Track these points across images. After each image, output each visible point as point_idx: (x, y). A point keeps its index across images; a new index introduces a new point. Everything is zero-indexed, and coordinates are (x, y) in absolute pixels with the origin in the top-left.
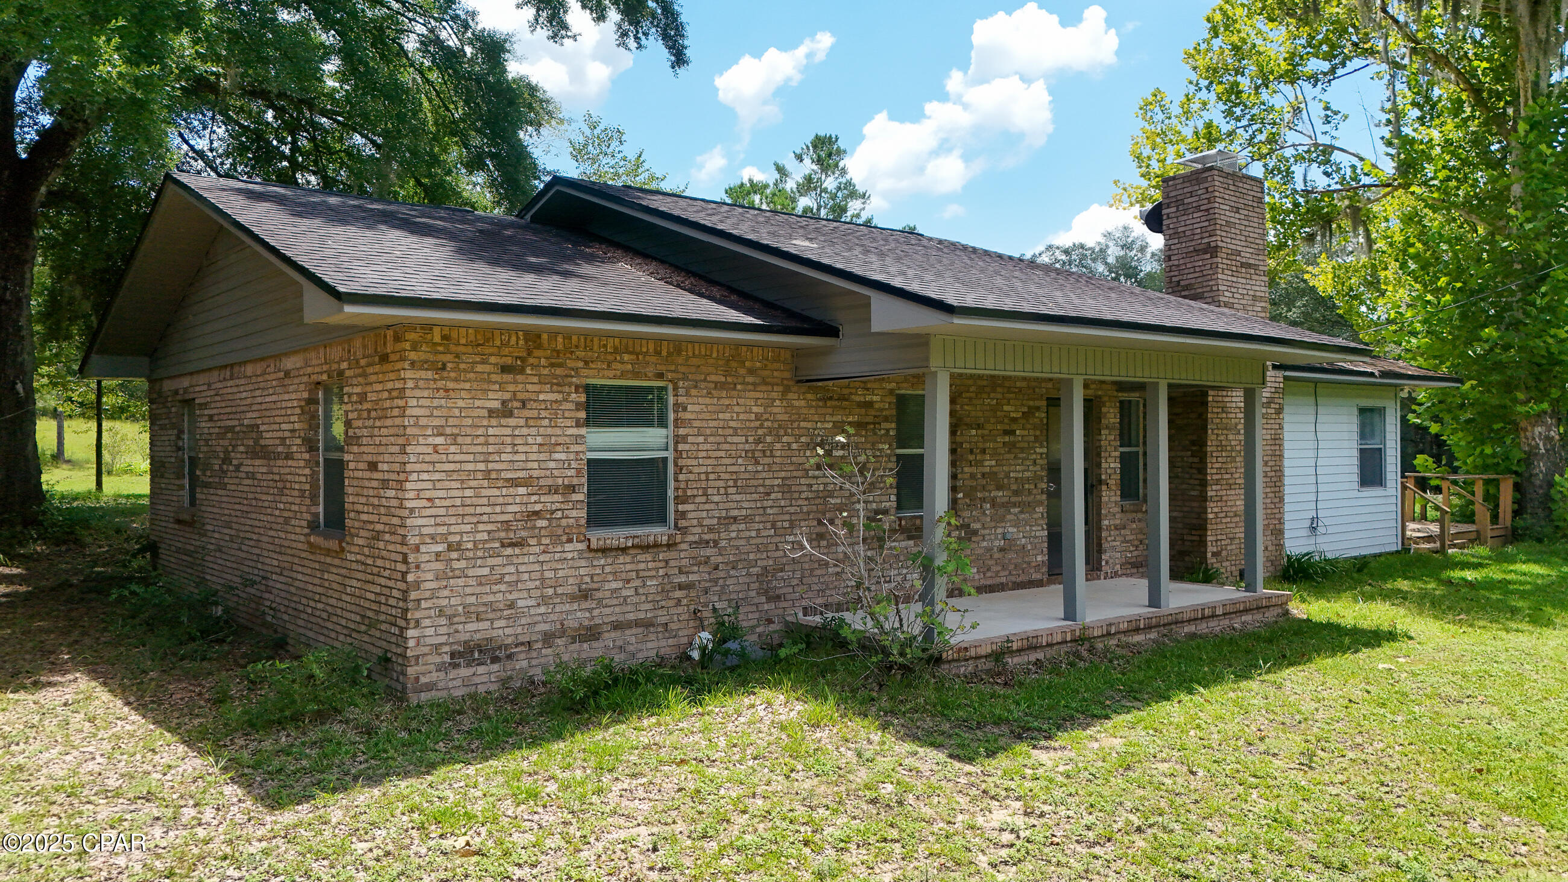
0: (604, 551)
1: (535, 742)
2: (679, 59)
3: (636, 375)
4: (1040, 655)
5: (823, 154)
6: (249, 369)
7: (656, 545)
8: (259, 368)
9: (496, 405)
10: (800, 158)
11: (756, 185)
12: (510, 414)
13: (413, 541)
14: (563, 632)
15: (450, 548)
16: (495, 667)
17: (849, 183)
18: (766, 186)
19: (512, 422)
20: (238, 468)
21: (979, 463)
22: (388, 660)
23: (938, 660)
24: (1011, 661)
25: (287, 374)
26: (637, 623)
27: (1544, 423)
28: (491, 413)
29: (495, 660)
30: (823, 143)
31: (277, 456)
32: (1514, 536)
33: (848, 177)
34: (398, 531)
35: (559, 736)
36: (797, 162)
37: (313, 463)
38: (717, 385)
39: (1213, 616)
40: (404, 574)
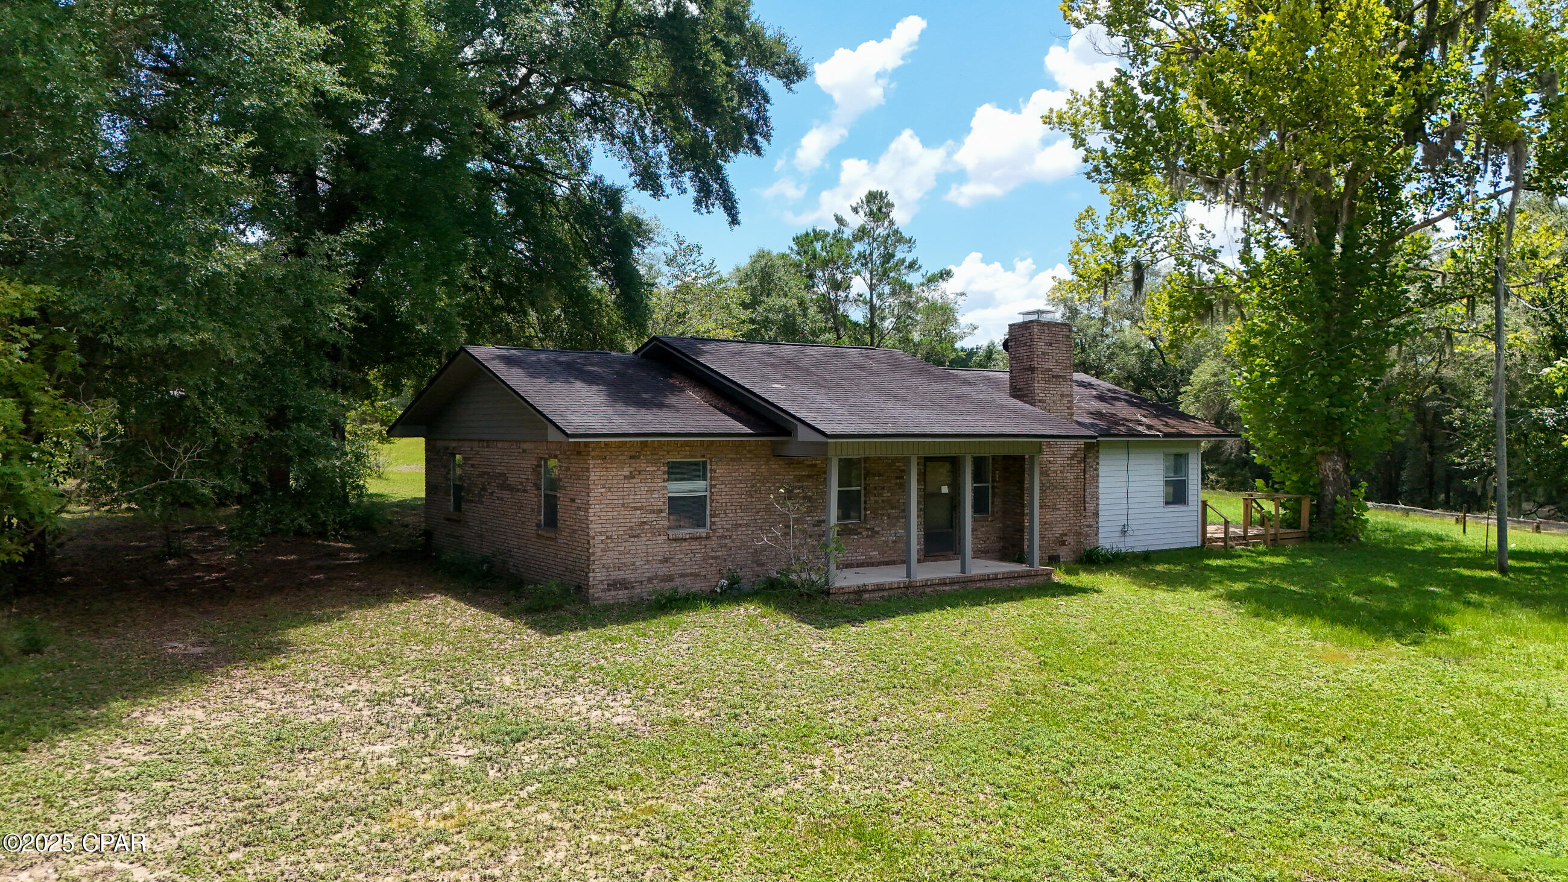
0: (676, 540)
1: (644, 619)
2: (734, 221)
3: (692, 456)
4: (885, 594)
5: (874, 208)
6: (500, 445)
7: (700, 538)
8: (506, 445)
9: (627, 473)
10: (855, 210)
11: (819, 234)
12: (634, 478)
13: (592, 534)
14: (656, 577)
15: (608, 538)
16: (626, 592)
17: (896, 232)
18: (827, 235)
19: (634, 481)
20: (492, 494)
21: (881, 495)
22: (579, 587)
23: (828, 593)
24: (866, 596)
25: (524, 451)
26: (691, 575)
27: (1331, 460)
28: (625, 477)
29: (626, 588)
30: (875, 198)
31: (518, 490)
32: (1311, 537)
33: (895, 227)
34: (586, 530)
35: (655, 618)
36: (853, 214)
37: (539, 496)
38: (732, 459)
39: (996, 579)
40: (588, 549)
